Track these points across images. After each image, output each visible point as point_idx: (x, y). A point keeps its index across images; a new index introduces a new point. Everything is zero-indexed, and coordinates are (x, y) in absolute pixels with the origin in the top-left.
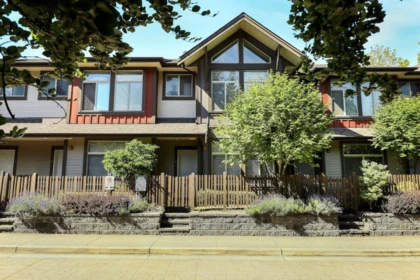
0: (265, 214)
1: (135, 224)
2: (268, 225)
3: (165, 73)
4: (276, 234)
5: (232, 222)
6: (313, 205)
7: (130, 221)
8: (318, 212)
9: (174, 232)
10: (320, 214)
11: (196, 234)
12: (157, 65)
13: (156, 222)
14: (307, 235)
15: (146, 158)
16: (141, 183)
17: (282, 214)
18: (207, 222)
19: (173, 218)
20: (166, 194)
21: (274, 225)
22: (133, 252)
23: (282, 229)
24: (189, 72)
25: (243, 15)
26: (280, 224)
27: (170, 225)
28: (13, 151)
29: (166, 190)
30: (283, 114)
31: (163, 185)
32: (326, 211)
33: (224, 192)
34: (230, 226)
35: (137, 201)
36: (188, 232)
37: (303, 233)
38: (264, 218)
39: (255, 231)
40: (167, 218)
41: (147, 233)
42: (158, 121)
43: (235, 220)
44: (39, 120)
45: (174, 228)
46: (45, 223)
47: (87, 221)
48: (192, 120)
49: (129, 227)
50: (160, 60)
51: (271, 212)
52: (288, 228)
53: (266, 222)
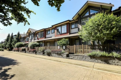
0: (93, 56)
1: (62, 56)
2: (94, 59)
3: (71, 23)
4: (97, 62)
5: (83, 57)
6: (112, 54)
7: (61, 55)
8: (115, 56)
9: (69, 58)
10: (116, 57)
11: (74, 59)
12: (68, 22)
13: (65, 56)
14: (110, 64)
15: (65, 42)
16: (64, 47)
17: (98, 56)
18: (77, 57)
19: (70, 55)
20: (69, 50)
21: (96, 59)
22: (57, 61)
23: (100, 61)
24: (76, 21)
25: (88, 1)
26: (99, 59)
27: (69, 57)
28: (49, 43)
29: (69, 49)
30: (96, 25)
31: (68, 48)
32: (119, 56)
33: (86, 50)
34: (83, 58)
35: (63, 51)
36: (72, 59)
37: (108, 63)
38: (93, 57)
39: (90, 61)
40: (69, 55)
41: (64, 58)
42: (70, 34)
43: (84, 57)
44: (51, 37)
45: (70, 57)
46: (49, 54)
47: (54, 54)
48: (77, 33)
49: (61, 56)
50: (69, 20)
51: (95, 55)
52: (102, 61)
53: (94, 58)
